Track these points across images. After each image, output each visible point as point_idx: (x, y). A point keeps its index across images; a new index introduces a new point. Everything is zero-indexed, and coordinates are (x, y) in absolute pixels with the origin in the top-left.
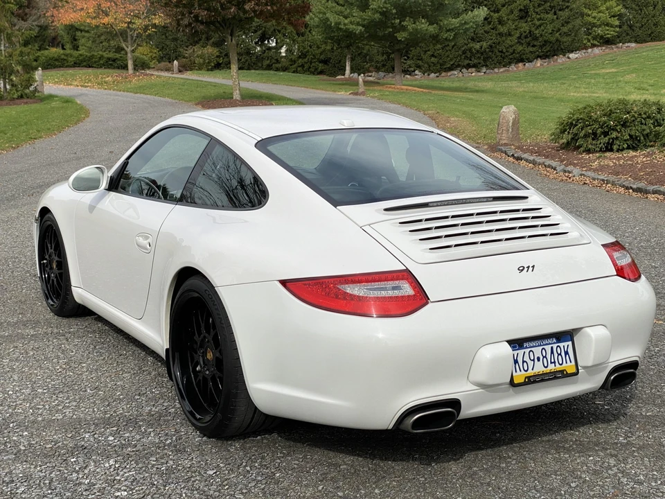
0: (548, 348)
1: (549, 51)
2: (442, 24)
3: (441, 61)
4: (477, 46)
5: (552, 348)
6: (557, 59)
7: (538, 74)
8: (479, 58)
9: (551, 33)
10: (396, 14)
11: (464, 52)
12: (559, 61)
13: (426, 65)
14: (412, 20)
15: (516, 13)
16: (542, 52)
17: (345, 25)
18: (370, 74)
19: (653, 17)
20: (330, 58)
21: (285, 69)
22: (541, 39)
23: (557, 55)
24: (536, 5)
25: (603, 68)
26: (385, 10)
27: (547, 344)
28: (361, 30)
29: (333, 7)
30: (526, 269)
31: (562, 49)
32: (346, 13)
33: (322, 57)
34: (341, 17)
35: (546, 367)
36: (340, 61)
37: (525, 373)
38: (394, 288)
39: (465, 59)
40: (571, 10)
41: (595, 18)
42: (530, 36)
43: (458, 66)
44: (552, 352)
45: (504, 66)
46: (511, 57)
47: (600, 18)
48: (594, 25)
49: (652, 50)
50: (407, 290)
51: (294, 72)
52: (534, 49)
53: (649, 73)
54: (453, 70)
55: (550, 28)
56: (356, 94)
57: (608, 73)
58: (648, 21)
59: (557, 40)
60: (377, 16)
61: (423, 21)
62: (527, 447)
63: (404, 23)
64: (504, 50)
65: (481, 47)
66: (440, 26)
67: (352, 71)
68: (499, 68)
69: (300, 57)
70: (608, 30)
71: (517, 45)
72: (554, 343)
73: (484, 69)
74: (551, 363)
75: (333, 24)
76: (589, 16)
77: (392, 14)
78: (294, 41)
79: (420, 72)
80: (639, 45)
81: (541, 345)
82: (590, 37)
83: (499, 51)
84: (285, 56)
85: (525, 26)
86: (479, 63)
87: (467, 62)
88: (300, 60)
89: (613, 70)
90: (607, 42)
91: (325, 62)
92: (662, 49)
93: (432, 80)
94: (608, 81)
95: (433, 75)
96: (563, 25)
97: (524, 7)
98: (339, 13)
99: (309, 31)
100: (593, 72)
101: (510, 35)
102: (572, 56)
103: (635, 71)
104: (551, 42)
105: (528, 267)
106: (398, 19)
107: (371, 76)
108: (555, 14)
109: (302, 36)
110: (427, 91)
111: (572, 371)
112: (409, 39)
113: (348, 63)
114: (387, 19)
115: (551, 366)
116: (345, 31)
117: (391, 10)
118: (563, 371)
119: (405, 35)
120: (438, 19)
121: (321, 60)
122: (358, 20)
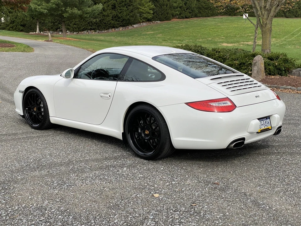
1: (125, 23)
2: (83, 10)
3: (78, 27)
4: (94, 20)
6: (128, 27)
7: (121, 33)
8: (95, 26)
9: (126, 16)
10: (63, 5)
11: (89, 23)
12: (129, 28)
13: (72, 28)
14: (70, 8)
15: (110, 6)
16: (122, 24)
17: (39, 9)
18: (46, 32)
19: (166, 10)
20: (26, 24)
21: (4, 29)
22: (121, 18)
23: (129, 26)
24: (119, 3)
25: (148, 31)
26: (58, 3)
28: (46, 12)
31: (130, 23)
32: (38, 4)
33: (22, 23)
34: (37, 6)
36: (31, 25)
37: (260, 129)
38: (224, 103)
39: (89, 26)
40: (133, 6)
41: (143, 10)
42: (117, 17)
43: (86, 29)
44: (266, 123)
45: (107, 30)
46: (109, 26)
47: (145, 10)
48: (143, 13)
49: (166, 24)
50: (229, 104)
51: (8, 30)
52: (119, 22)
53: (167, 34)
54: (84, 31)
55: (125, 13)
56: (48, 41)
57: (150, 34)
58: (164, 12)
59: (128, 19)
60: (54, 6)
61: (76, 9)
63: (67, 10)
64: (106, 23)
65: (96, 21)
66: (83, 11)
67: (40, 30)
68: (104, 30)
69: (11, 23)
70: (149, 15)
71: (112, 21)
72: (266, 120)
73: (98, 31)
75: (33, 9)
76: (141, 9)
77: (61, 5)
78: (8, 15)
79: (69, 31)
80: (161, 22)
81: (263, 121)
82: (141, 18)
83: (104, 23)
84: (3, 23)
85: (114, 13)
86: (96, 28)
87: (90, 27)
88: (11, 25)
89: (152, 32)
90: (149, 20)
91: (24, 26)
92: (170, 24)
93: (75, 35)
94: (151, 37)
95: (75, 33)
96: (130, 13)
97: (114, 4)
98: (36, 4)
99: (15, 11)
100: (144, 33)
101: (108, 16)
102: (134, 26)
103: (161, 33)
104: (126, 20)
105: (258, 96)
106: (64, 7)
107: (46, 33)
108: (127, 7)
109: (12, 13)
110: (79, 40)
111: (270, 128)
112: (69, 17)
113: (38, 27)
114: (59, 7)
115: (266, 127)
116: (39, 12)
117: (60, 3)
118: (268, 128)
119: (67, 15)
120: (82, 8)
121: (22, 25)
122: (45, 7)
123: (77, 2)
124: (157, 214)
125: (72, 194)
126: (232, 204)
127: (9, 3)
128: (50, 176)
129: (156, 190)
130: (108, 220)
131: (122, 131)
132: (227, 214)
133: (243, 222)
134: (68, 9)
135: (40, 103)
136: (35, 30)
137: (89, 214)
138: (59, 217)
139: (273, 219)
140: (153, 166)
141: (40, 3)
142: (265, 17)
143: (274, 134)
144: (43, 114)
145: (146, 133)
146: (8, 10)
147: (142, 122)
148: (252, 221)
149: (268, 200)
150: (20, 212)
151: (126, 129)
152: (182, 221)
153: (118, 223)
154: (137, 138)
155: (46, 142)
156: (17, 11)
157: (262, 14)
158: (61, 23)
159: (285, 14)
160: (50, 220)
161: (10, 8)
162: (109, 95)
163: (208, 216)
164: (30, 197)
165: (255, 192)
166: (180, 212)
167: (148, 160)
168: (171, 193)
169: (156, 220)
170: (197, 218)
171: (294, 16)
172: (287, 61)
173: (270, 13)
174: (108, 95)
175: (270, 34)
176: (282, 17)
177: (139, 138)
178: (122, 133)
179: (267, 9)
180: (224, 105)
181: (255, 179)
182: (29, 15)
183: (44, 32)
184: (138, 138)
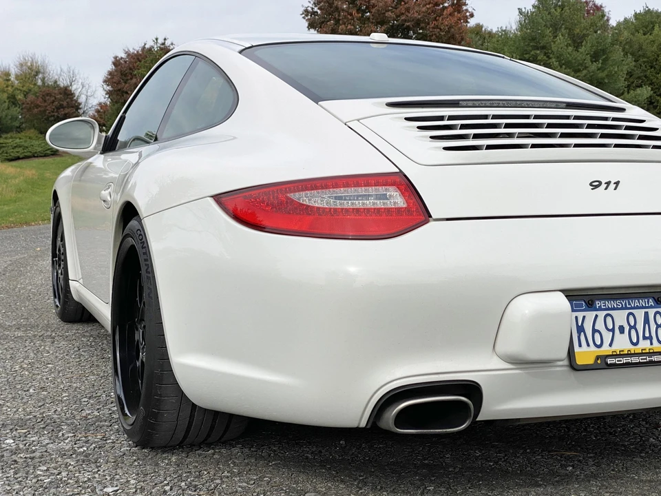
0: (640, 314)
5: (646, 314)
27: (637, 308)
30: (604, 186)
35: (636, 344)
37: (596, 349)
44: (647, 320)
50: (396, 199)
62: (612, 487)
72: (651, 307)
74: (644, 338)
81: (626, 308)
105: (608, 183)
115: (643, 343)
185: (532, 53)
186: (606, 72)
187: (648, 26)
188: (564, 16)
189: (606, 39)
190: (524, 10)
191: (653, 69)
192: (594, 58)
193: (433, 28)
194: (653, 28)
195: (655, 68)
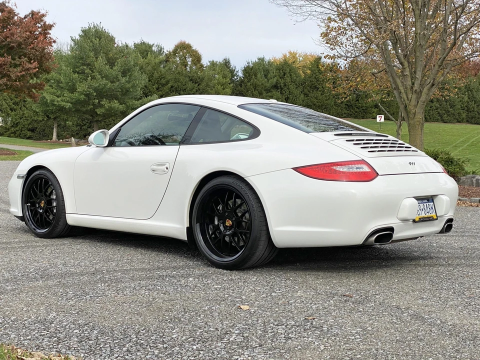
2: (128, 104)
5: (426, 205)
10: (96, 96)
14: (108, 101)
17: (58, 102)
18: (67, 140)
20: (37, 128)
26: (88, 92)
27: (424, 203)
28: (70, 106)
29: (48, 89)
32: (58, 94)
33: (30, 127)
34: (55, 97)
36: (44, 130)
37: (419, 216)
51: (8, 137)
60: (82, 97)
61: (116, 101)
63: (102, 103)
66: (127, 106)
67: (58, 137)
69: (12, 126)
72: (427, 202)
75: (49, 101)
77: (93, 96)
78: (8, 114)
88: (13, 128)
91: (33, 130)
98: (54, 94)
99: (20, 108)
106: (97, 99)
107: (67, 142)
109: (15, 111)
111: (435, 217)
112: (105, 114)
113: (55, 130)
114: (90, 99)
115: (427, 214)
116: (58, 106)
117: (92, 93)
118: (432, 217)
119: (103, 110)
120: (125, 101)
121: (30, 129)
122: (68, 99)
123: (119, 91)
124: (246, 329)
125: (99, 306)
126: (377, 318)
127: (10, 87)
128: (62, 286)
129: (244, 302)
130: (162, 334)
131: (186, 224)
132: (370, 328)
133: (398, 338)
134: (104, 102)
135: (51, 193)
136: (50, 136)
137: (128, 328)
138: (75, 331)
139: (450, 334)
140: (239, 277)
141: (60, 92)
142: (413, 102)
143: (441, 232)
144: (55, 211)
145: (227, 224)
146: (9, 106)
147: (220, 207)
148: (413, 337)
149: (438, 314)
150: (7, 326)
151: (194, 219)
152: (290, 335)
153: (178, 338)
154: (212, 234)
155: (58, 251)
156: (23, 108)
157: (408, 98)
158: (92, 126)
159: (442, 117)
160: (58, 335)
161: (13, 104)
162: (166, 166)
163: (335, 331)
164: (25, 309)
165: (414, 305)
166: (286, 326)
167: (231, 270)
168: (270, 305)
169: (245, 335)
170: (318, 333)
171: (455, 121)
172: (451, 162)
173: (420, 97)
174: (164, 167)
175: (421, 129)
176: (438, 121)
177: (216, 235)
178: (187, 228)
179: (416, 90)
180: (358, 170)
181: (413, 291)
182: (42, 111)
183: (64, 140)
184: (213, 236)
185: (81, 68)
186: (131, 84)
187: (144, 53)
188: (101, 44)
189: (130, 62)
190: (74, 38)
191: (150, 82)
192: (123, 74)
193: (31, 49)
194: (147, 55)
195: (151, 82)
